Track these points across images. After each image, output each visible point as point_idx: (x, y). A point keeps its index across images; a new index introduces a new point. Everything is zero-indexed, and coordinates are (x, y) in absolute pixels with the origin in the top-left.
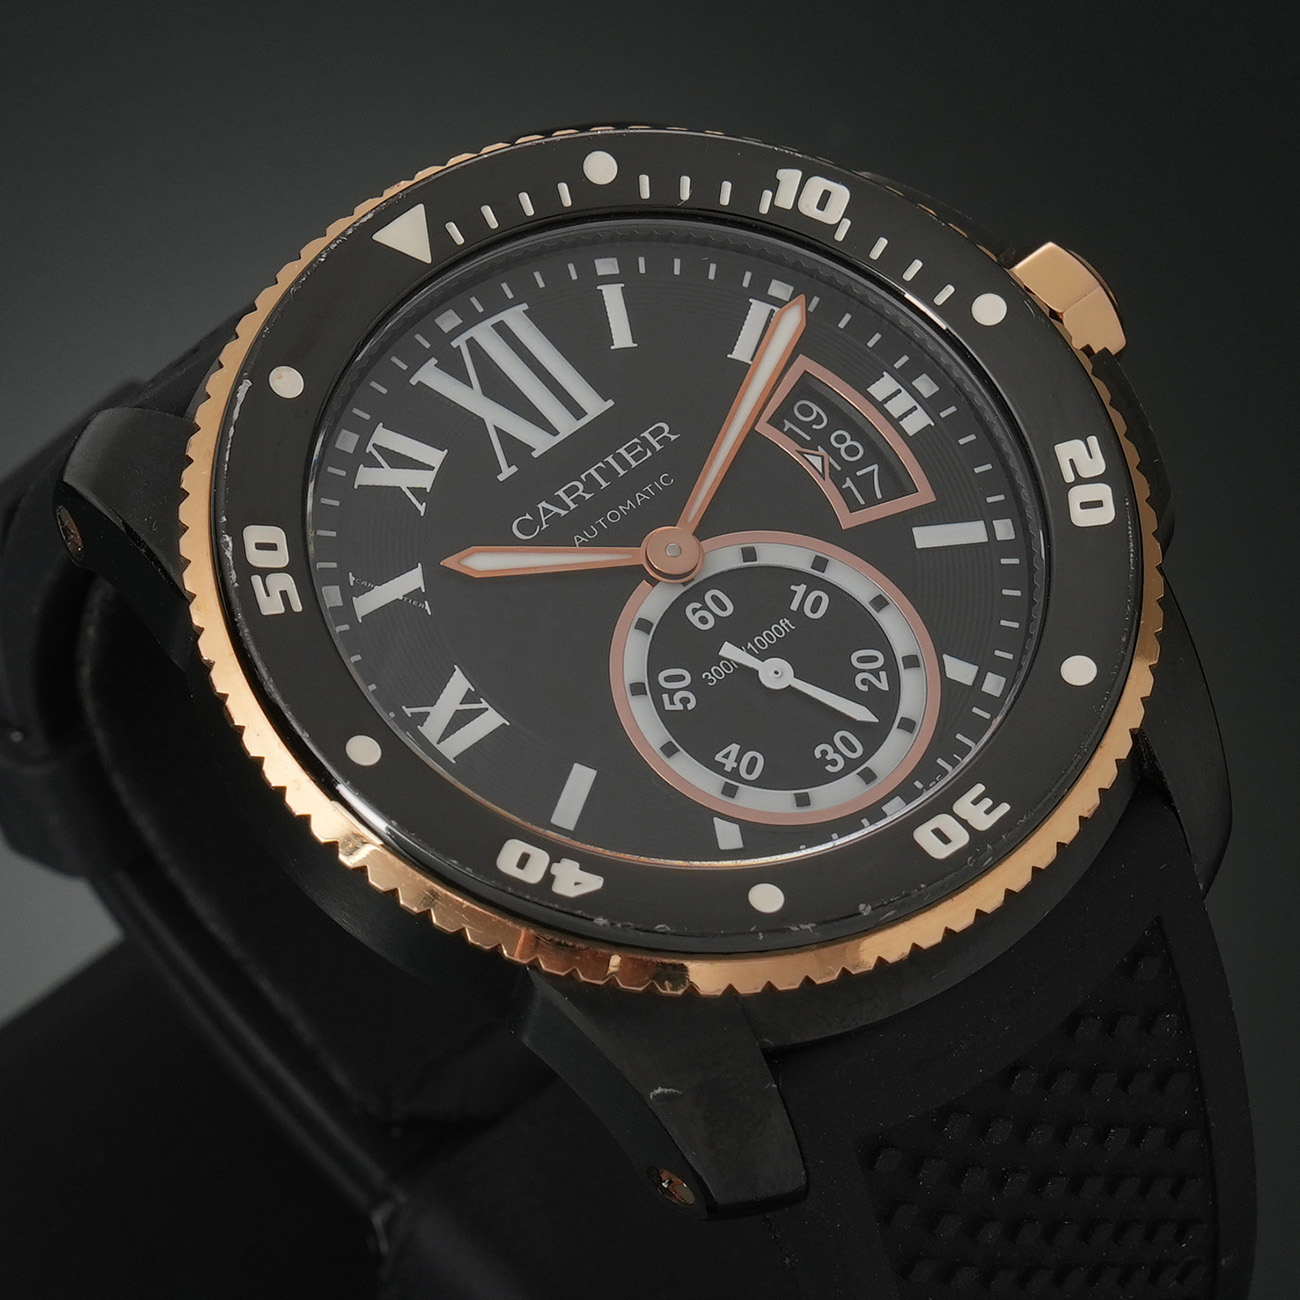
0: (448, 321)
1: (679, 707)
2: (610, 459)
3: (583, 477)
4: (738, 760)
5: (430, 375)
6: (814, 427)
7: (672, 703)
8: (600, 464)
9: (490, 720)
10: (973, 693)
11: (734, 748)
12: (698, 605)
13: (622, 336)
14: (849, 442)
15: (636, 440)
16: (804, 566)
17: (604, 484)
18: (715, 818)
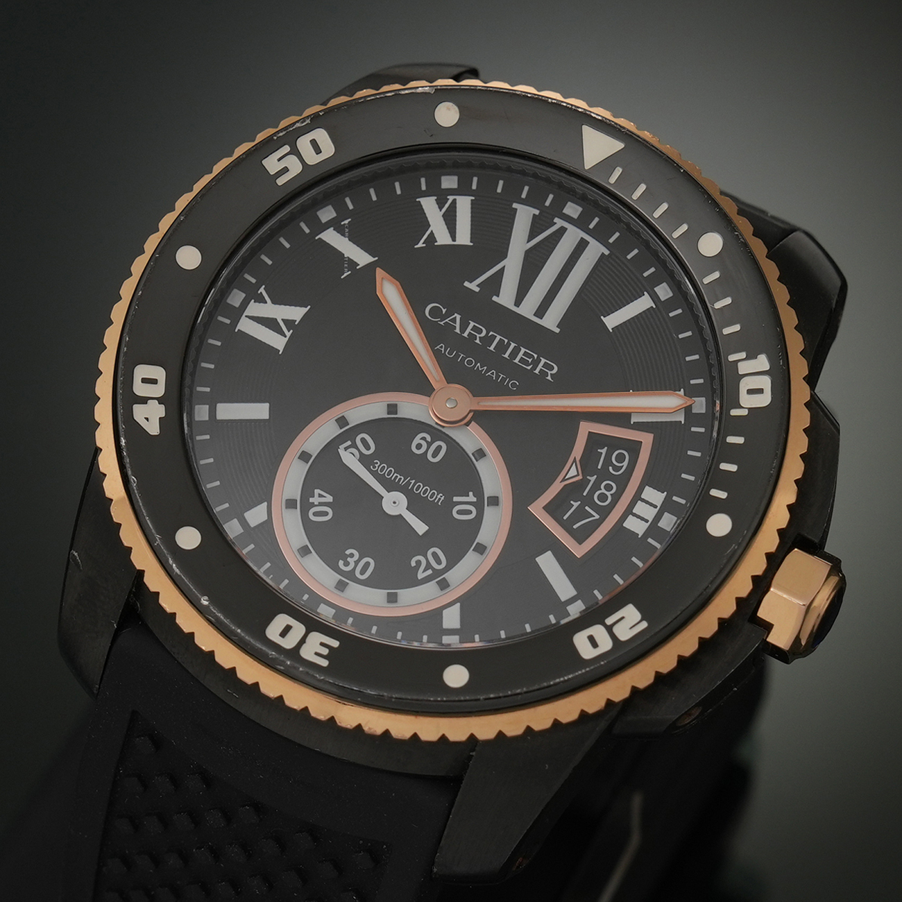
0: (572, 210)
2: (513, 345)
3: (491, 333)
4: (321, 504)
5: (524, 215)
6: (610, 468)
8: (506, 341)
10: (438, 632)
11: (329, 499)
12: (429, 439)
13: (612, 321)
14: (608, 494)
15: (536, 356)
16: (488, 492)
17: (492, 348)
18: (266, 503)
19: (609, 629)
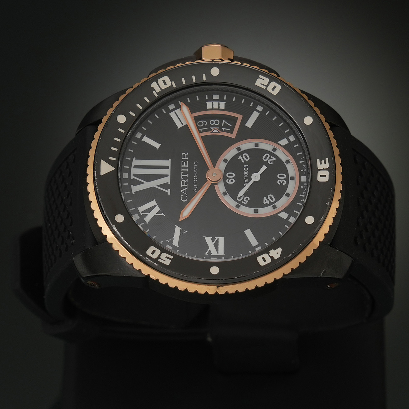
0: (125, 175)
1: (247, 201)
2: (182, 170)
3: (182, 178)
4: (268, 200)
5: (135, 189)
6: (205, 125)
7: (245, 202)
8: (182, 173)
9: (221, 240)
10: (290, 144)
11: (265, 198)
12: (228, 180)
13: (157, 145)
14: (214, 121)
15: (182, 161)
16: (236, 152)
17: (187, 175)
18: (278, 215)
19: (267, 86)
